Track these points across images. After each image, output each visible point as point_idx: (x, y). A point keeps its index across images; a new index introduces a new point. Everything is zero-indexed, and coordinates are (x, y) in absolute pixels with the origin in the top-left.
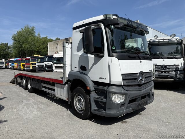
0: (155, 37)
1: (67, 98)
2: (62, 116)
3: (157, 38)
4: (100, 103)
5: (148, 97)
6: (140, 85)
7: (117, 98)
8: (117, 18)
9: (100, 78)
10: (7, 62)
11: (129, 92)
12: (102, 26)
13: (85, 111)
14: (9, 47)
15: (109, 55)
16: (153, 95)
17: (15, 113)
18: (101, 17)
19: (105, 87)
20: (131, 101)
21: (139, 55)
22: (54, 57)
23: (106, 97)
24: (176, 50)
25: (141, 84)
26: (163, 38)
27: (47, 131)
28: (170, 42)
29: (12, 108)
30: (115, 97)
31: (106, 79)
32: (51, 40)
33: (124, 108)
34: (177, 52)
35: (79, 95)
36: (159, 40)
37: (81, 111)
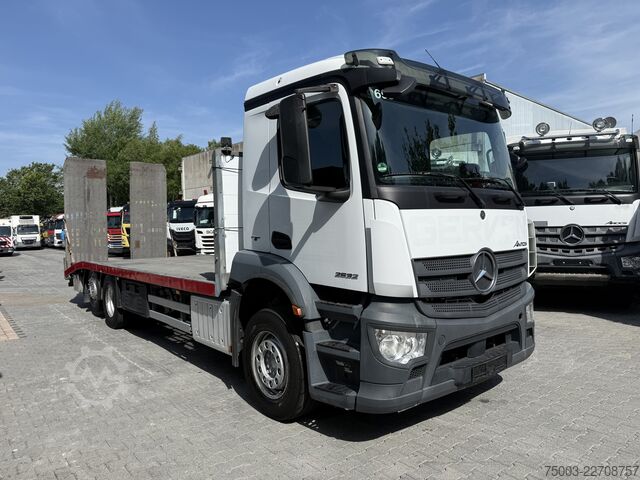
0: (538, 127)
1: (230, 344)
2: (213, 410)
3: (544, 133)
4: (339, 363)
5: (512, 339)
6: (480, 299)
7: (399, 345)
8: (391, 62)
9: (339, 275)
10: (48, 227)
11: (440, 323)
12: (342, 93)
13: (288, 391)
14: (55, 177)
15: (367, 194)
16: (530, 332)
17: (53, 400)
18: (337, 63)
19: (355, 307)
20: (448, 357)
21: (474, 190)
22: (200, 205)
23: (359, 343)
24: (616, 172)
25: (486, 292)
26: (566, 133)
27: (154, 464)
28: (591, 144)
29: (45, 384)
30: (391, 343)
31: (356, 277)
32: (193, 150)
33: (424, 380)
34: (617, 178)
35: (270, 337)
36: (554, 139)
37: (277, 390)
